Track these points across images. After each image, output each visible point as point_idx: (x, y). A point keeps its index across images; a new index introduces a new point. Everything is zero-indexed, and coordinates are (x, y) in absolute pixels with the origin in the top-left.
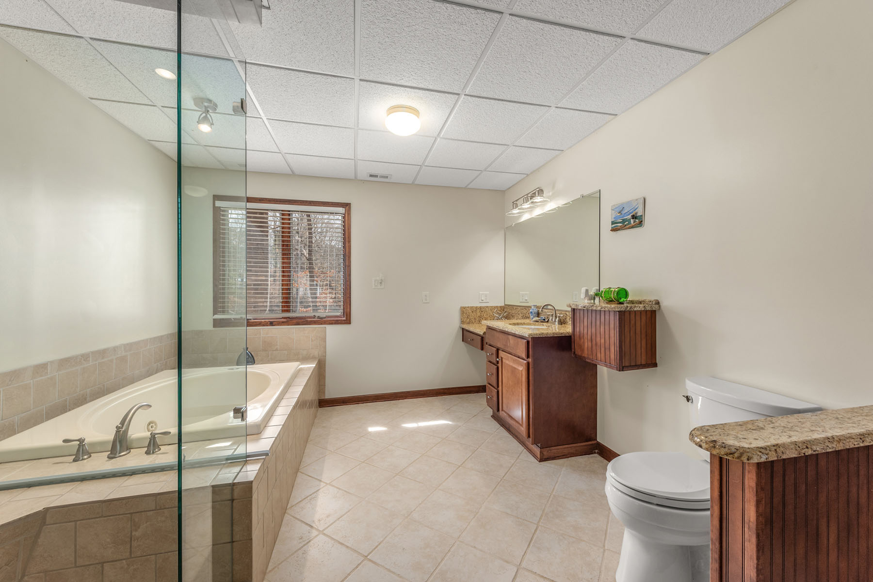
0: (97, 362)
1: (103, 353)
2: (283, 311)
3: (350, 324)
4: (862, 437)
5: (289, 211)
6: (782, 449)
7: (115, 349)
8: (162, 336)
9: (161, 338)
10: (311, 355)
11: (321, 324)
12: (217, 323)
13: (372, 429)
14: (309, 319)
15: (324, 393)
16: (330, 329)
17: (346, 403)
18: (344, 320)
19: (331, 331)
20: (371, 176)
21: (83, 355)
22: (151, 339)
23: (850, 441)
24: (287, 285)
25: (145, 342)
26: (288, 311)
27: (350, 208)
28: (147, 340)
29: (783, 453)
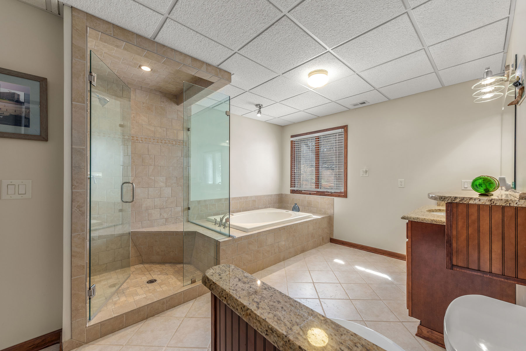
0: (245, 200)
1: (247, 197)
2: (316, 188)
3: (347, 197)
4: (269, 331)
5: (318, 136)
6: (214, 287)
7: (251, 197)
8: (272, 195)
9: (271, 195)
10: (327, 213)
11: (331, 196)
12: (293, 192)
13: (337, 261)
14: (326, 193)
15: (333, 235)
16: (336, 199)
17: (344, 244)
18: (343, 195)
19: (337, 200)
20: (355, 105)
21: (240, 197)
22: (266, 195)
23: (256, 323)
24: (317, 174)
25: (264, 196)
26: (318, 188)
27: (347, 128)
28: (265, 195)
29: (212, 289)
